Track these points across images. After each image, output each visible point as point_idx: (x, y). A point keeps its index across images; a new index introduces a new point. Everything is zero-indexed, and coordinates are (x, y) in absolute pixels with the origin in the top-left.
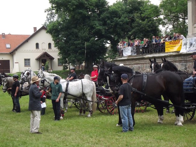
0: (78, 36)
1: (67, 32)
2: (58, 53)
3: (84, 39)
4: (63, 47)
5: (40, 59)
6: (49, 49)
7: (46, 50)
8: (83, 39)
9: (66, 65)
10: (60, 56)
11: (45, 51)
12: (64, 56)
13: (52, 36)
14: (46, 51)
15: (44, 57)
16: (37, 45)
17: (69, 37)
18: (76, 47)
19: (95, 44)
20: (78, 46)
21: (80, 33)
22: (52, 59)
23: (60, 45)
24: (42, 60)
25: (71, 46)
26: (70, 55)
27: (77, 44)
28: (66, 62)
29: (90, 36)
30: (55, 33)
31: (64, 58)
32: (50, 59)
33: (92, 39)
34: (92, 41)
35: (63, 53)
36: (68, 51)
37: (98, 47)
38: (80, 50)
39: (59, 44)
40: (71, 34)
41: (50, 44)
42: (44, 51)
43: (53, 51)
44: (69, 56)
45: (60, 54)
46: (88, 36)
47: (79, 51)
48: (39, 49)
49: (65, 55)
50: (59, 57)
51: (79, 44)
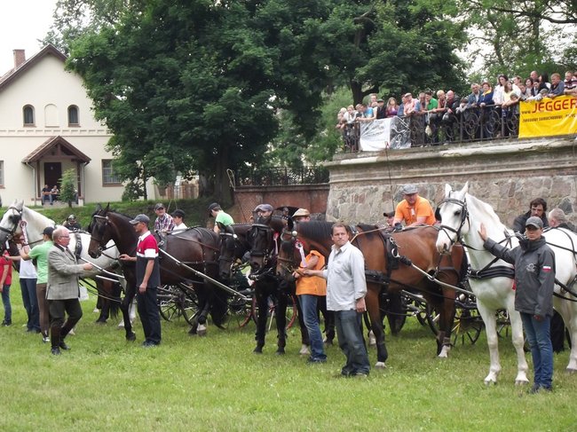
0: (178, 81)
1: (140, 69)
2: (107, 140)
3: (203, 93)
4: (128, 119)
5: (38, 162)
6: (69, 126)
7: (61, 128)
8: (196, 93)
9: (135, 182)
10: (116, 150)
11: (57, 134)
12: (130, 151)
13: (86, 80)
14: (60, 134)
15: (53, 154)
16: (28, 112)
17: (146, 84)
18: (172, 121)
19: (238, 109)
20: (179, 116)
21: (186, 72)
22: (81, 160)
23: (115, 113)
24: (47, 166)
25: (155, 116)
26: (150, 146)
27: (175, 109)
28: (136, 173)
29: (221, 81)
30: (95, 70)
31: (129, 159)
32: (73, 160)
33: (228, 91)
34: (229, 97)
35: (125, 142)
36: (144, 133)
37: (250, 119)
38: (186, 130)
39: (113, 110)
40: (152, 74)
41: (73, 111)
42: (51, 134)
43: (83, 134)
44: (146, 152)
45: (112, 143)
46: (216, 81)
47: (184, 134)
48: (34, 126)
49: (133, 147)
50: (109, 156)
51: (182, 109)
